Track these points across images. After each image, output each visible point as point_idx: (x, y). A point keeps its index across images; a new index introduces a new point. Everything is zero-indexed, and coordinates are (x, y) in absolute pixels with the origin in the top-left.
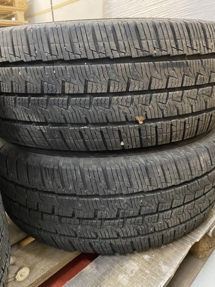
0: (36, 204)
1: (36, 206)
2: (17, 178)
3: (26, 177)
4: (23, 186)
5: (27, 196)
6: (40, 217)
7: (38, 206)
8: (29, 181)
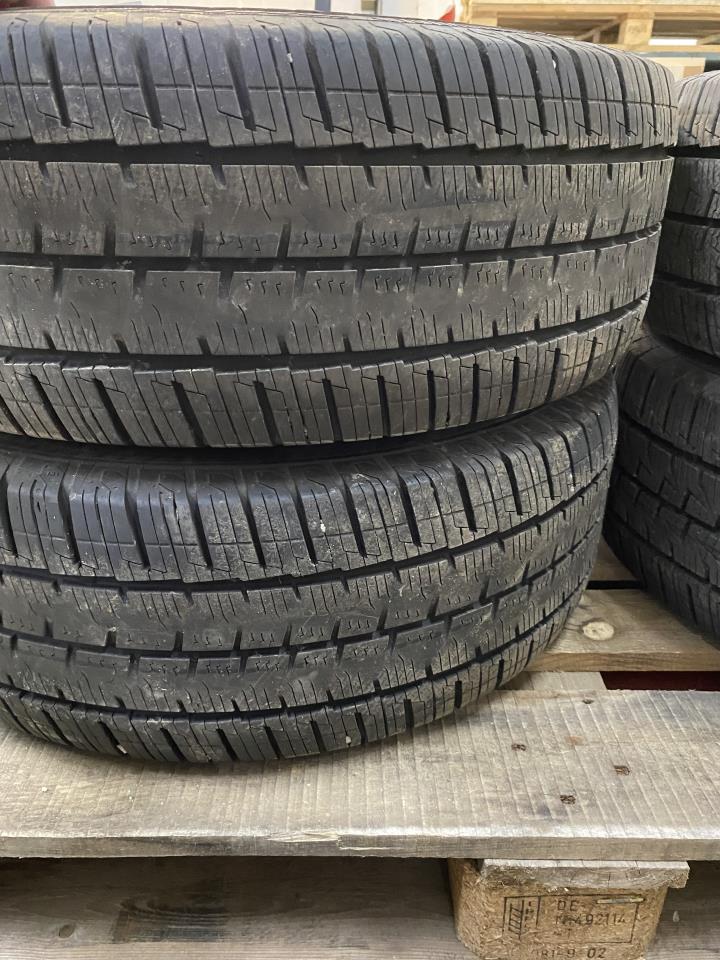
0: (685, 493)
1: (682, 499)
2: (662, 423)
3: (685, 424)
4: (669, 445)
5: (669, 470)
6: (683, 527)
7: (687, 499)
8: (689, 435)
